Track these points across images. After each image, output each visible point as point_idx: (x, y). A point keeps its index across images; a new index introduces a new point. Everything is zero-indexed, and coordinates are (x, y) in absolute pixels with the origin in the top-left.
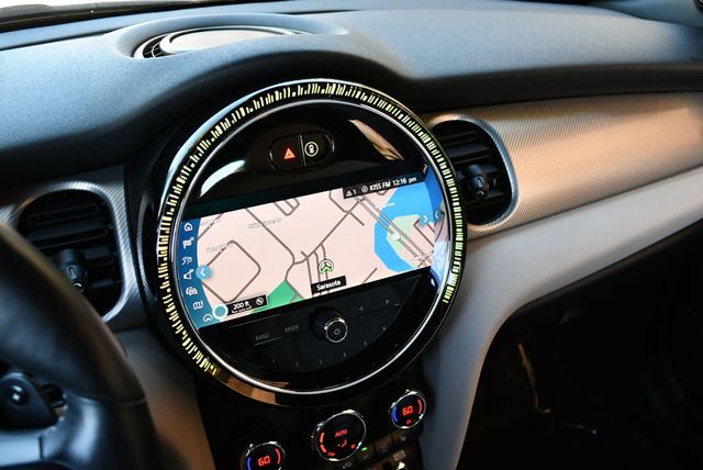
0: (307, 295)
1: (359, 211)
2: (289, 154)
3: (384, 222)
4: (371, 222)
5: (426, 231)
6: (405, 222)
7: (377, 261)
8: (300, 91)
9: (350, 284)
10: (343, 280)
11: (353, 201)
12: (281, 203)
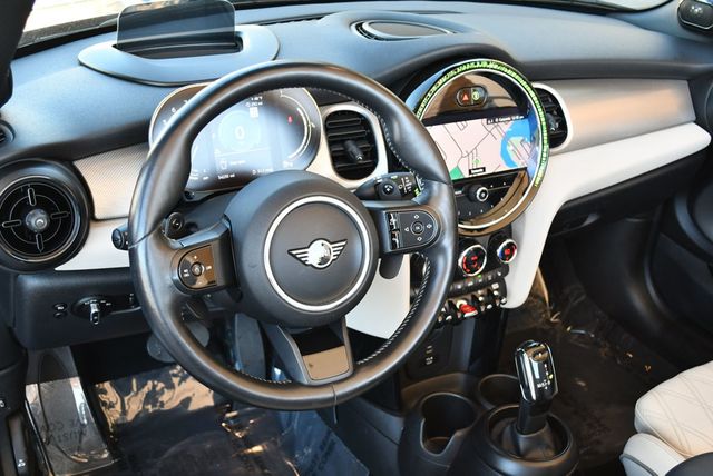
0: (467, 175)
1: (495, 131)
2: (466, 98)
3: (506, 139)
4: (500, 139)
5: (526, 146)
6: (516, 140)
7: (502, 161)
8: (478, 65)
9: (487, 172)
10: (484, 169)
11: (492, 126)
12: (459, 123)
